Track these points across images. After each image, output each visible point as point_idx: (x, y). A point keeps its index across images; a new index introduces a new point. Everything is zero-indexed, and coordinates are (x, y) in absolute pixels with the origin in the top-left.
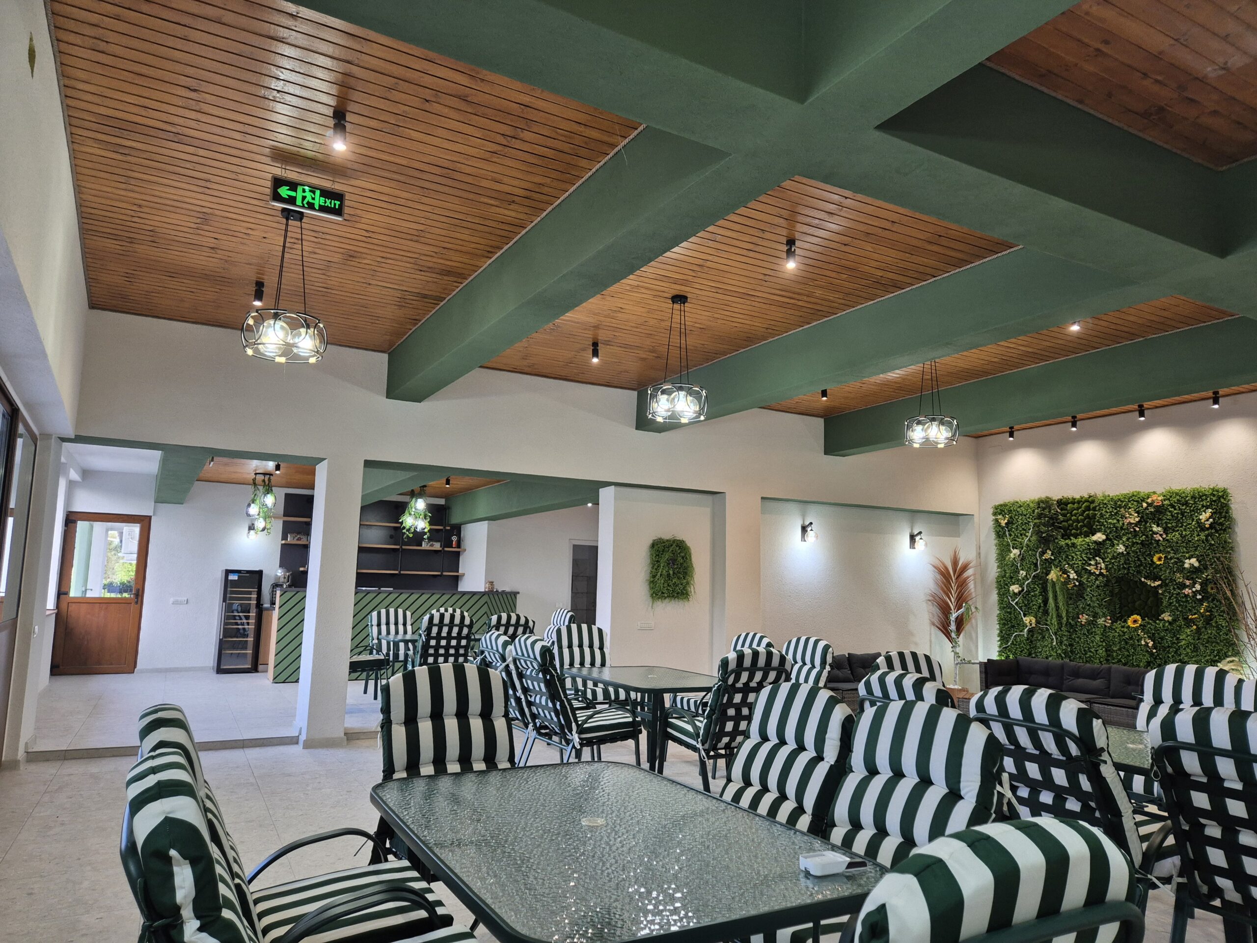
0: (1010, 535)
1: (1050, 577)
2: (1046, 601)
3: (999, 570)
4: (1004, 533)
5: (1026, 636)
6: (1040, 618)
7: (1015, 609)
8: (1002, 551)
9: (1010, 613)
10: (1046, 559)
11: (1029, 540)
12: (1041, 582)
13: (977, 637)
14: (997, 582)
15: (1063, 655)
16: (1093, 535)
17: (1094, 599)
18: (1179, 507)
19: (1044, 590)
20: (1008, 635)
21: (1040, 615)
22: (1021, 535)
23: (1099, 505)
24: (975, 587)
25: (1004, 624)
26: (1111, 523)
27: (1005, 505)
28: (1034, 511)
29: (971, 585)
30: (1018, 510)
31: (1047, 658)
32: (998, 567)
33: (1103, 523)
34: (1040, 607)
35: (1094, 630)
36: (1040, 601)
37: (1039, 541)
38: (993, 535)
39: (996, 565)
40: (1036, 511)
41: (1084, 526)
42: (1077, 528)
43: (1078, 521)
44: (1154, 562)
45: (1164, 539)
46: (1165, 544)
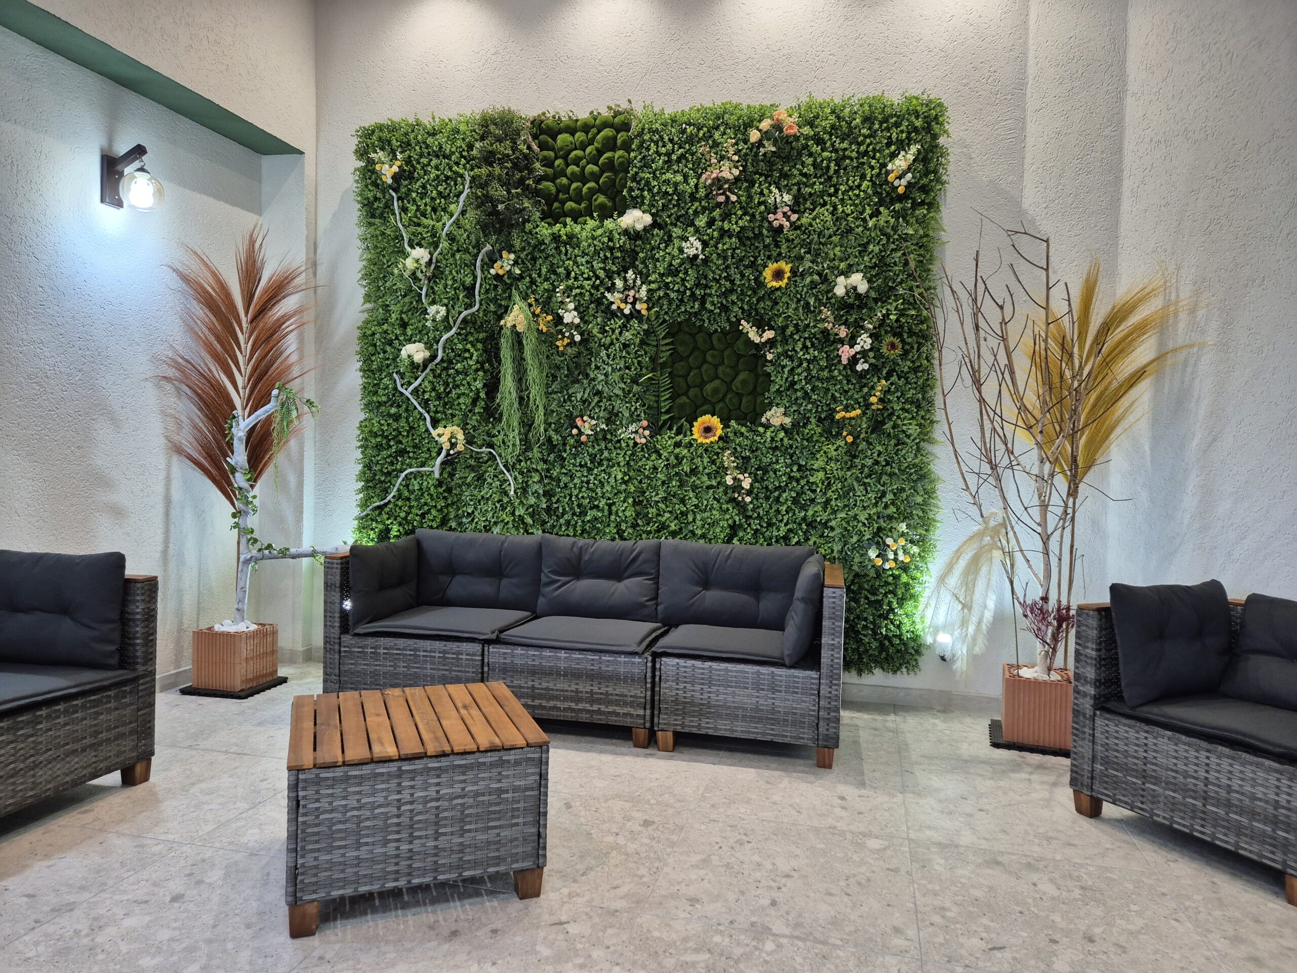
0: (404, 210)
1: (508, 321)
2: (492, 387)
3: (369, 306)
4: (388, 206)
5: (437, 475)
6: (475, 428)
7: (410, 409)
8: (379, 251)
9: (397, 418)
10: (497, 277)
11: (457, 224)
12: (482, 336)
13: (300, 485)
14: (364, 335)
15: (529, 520)
16: (621, 214)
17: (616, 376)
18: (833, 145)
19: (492, 354)
20: (389, 474)
21: (473, 421)
22: (434, 210)
23: (641, 134)
24: (301, 349)
25: (379, 447)
26: (667, 182)
27: (393, 128)
28: (470, 147)
29: (291, 345)
30: (430, 140)
31: (487, 529)
32: (368, 298)
33: (648, 183)
34: (475, 402)
35: (606, 454)
36: (479, 384)
37: (485, 227)
38: (354, 212)
39: (363, 291)
40: (478, 145)
41: (600, 190)
42: (578, 199)
43: (584, 179)
44: (760, 284)
45: (795, 227)
46: (792, 235)
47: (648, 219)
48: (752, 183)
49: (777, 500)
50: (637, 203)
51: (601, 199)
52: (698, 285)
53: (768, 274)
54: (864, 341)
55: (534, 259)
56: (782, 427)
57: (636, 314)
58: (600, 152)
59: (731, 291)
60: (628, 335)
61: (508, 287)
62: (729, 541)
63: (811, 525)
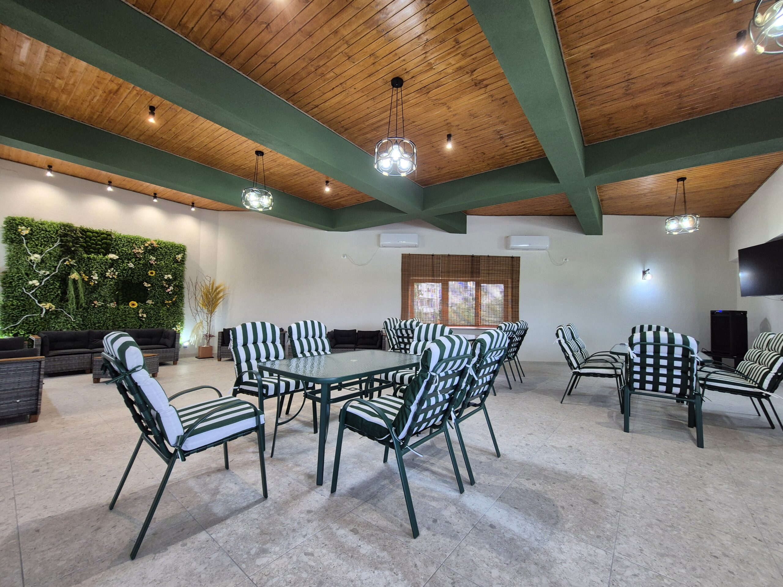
0: (29, 243)
1: (71, 277)
2: (65, 293)
3: (8, 267)
4: (21, 240)
5: (42, 316)
6: (59, 304)
8: (15, 253)
9: (23, 300)
11: (53, 250)
12: (61, 280)
16: (109, 255)
18: (164, 250)
19: (65, 285)
20: (17, 317)
21: (56, 301)
22: (42, 245)
23: (115, 238)
25: (14, 309)
26: (123, 250)
32: (7, 265)
33: (117, 249)
35: (103, 310)
36: (59, 292)
37: (64, 253)
40: (60, 231)
41: (102, 248)
42: (94, 249)
43: (96, 244)
44: (148, 274)
45: (156, 264)
46: (156, 266)
47: (118, 257)
48: (145, 254)
49: (151, 319)
50: (114, 253)
51: (103, 250)
52: (132, 273)
53: (149, 272)
54: (171, 288)
55: (79, 262)
56: (152, 304)
57: (114, 278)
58: (102, 240)
59: (139, 275)
60: (111, 283)
61: (70, 268)
62: (139, 328)
63: (160, 324)
